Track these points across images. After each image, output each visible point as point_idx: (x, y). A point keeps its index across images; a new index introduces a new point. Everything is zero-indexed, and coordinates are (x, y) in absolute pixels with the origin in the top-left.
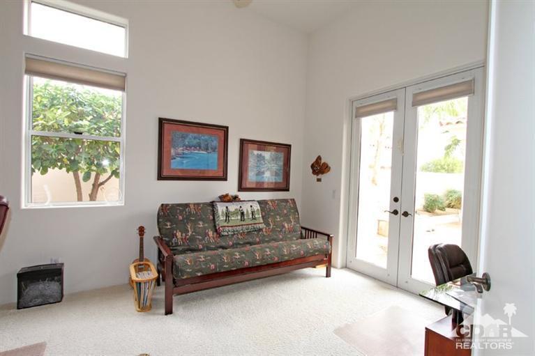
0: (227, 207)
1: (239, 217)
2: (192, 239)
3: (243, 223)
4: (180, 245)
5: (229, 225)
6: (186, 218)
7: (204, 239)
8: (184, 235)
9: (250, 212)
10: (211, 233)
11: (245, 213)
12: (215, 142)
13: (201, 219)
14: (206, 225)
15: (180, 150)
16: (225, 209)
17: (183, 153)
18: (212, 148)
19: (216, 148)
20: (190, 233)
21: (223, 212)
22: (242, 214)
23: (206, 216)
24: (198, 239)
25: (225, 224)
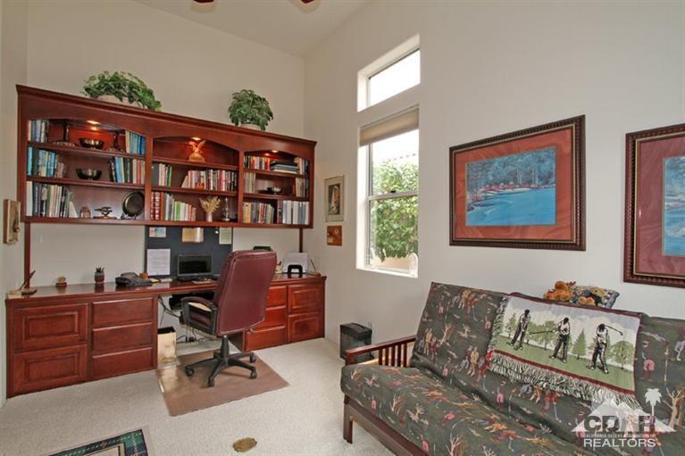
0: (527, 312)
1: (551, 346)
2: (441, 353)
3: (557, 364)
4: (424, 355)
5: (518, 354)
6: (449, 314)
7: (459, 361)
8: (434, 340)
9: (590, 341)
10: (475, 355)
11: (574, 338)
12: (548, 163)
13: (469, 324)
14: (474, 337)
15: (480, 193)
16: (520, 313)
17: (486, 198)
18: (541, 178)
19: (550, 176)
20: (442, 341)
21: (512, 320)
22: (564, 339)
23: (479, 318)
24: (452, 356)
25: (509, 349)
